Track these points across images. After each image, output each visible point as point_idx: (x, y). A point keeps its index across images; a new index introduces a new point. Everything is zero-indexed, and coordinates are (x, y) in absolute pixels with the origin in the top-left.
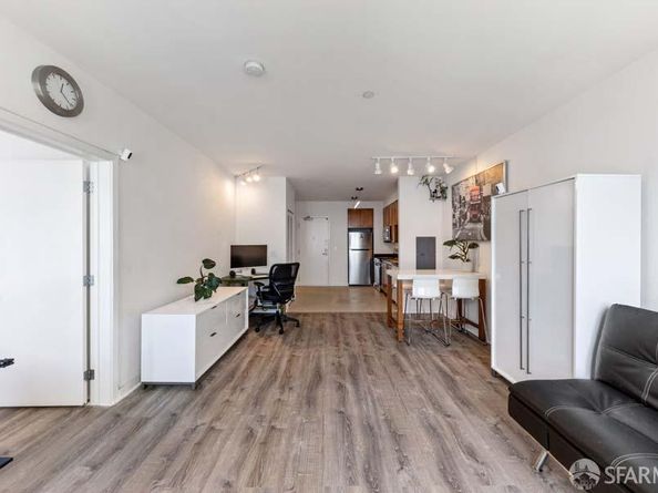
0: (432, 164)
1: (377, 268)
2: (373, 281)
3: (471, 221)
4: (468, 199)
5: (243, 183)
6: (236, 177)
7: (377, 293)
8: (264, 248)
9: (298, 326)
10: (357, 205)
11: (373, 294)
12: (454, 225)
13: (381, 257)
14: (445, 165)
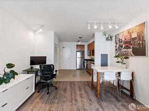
0: (111, 25)
1: (85, 64)
2: (84, 68)
3: (125, 48)
4: (123, 39)
5: (37, 33)
6: (35, 31)
7: (85, 72)
8: (45, 58)
9: (56, 89)
10: (79, 43)
11: (84, 72)
12: (116, 50)
13: (87, 60)
14: (116, 26)
